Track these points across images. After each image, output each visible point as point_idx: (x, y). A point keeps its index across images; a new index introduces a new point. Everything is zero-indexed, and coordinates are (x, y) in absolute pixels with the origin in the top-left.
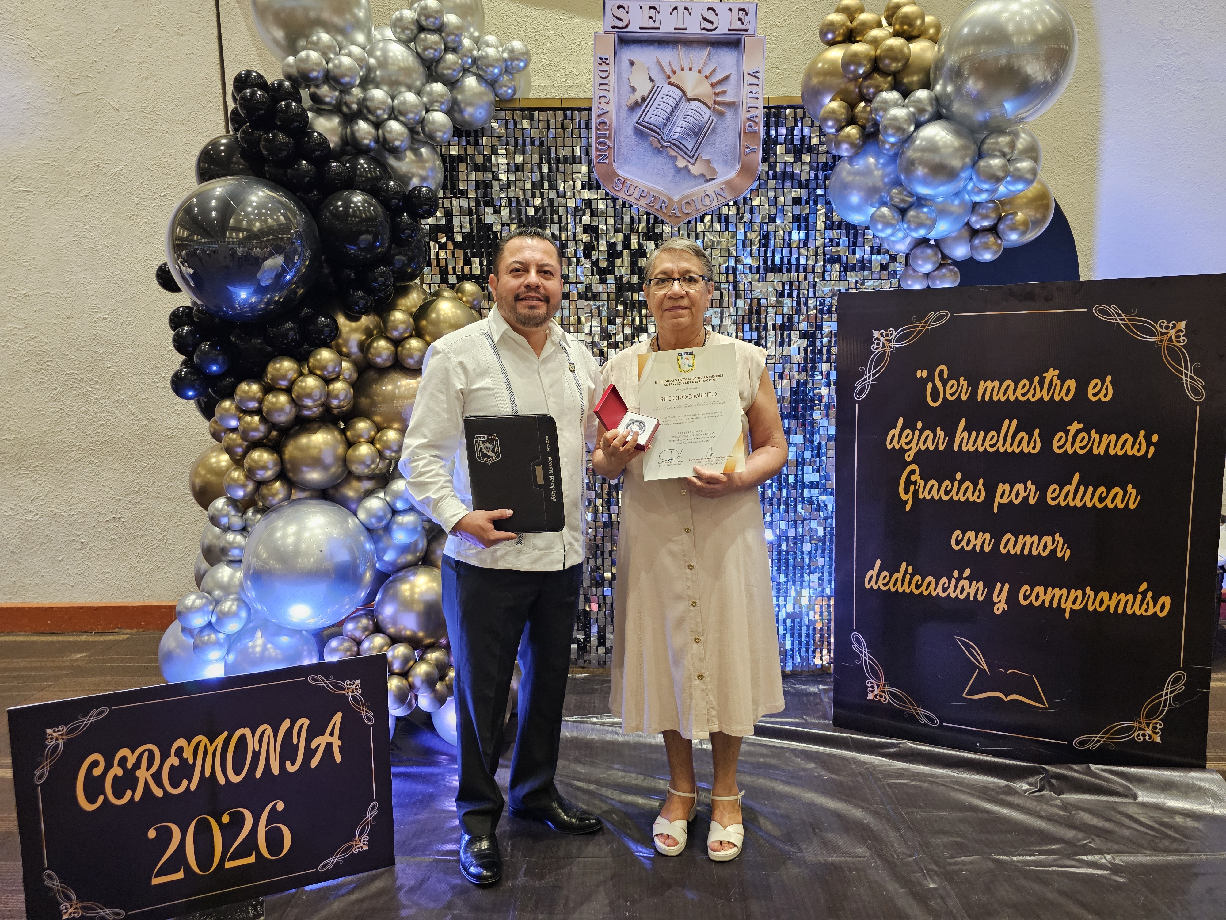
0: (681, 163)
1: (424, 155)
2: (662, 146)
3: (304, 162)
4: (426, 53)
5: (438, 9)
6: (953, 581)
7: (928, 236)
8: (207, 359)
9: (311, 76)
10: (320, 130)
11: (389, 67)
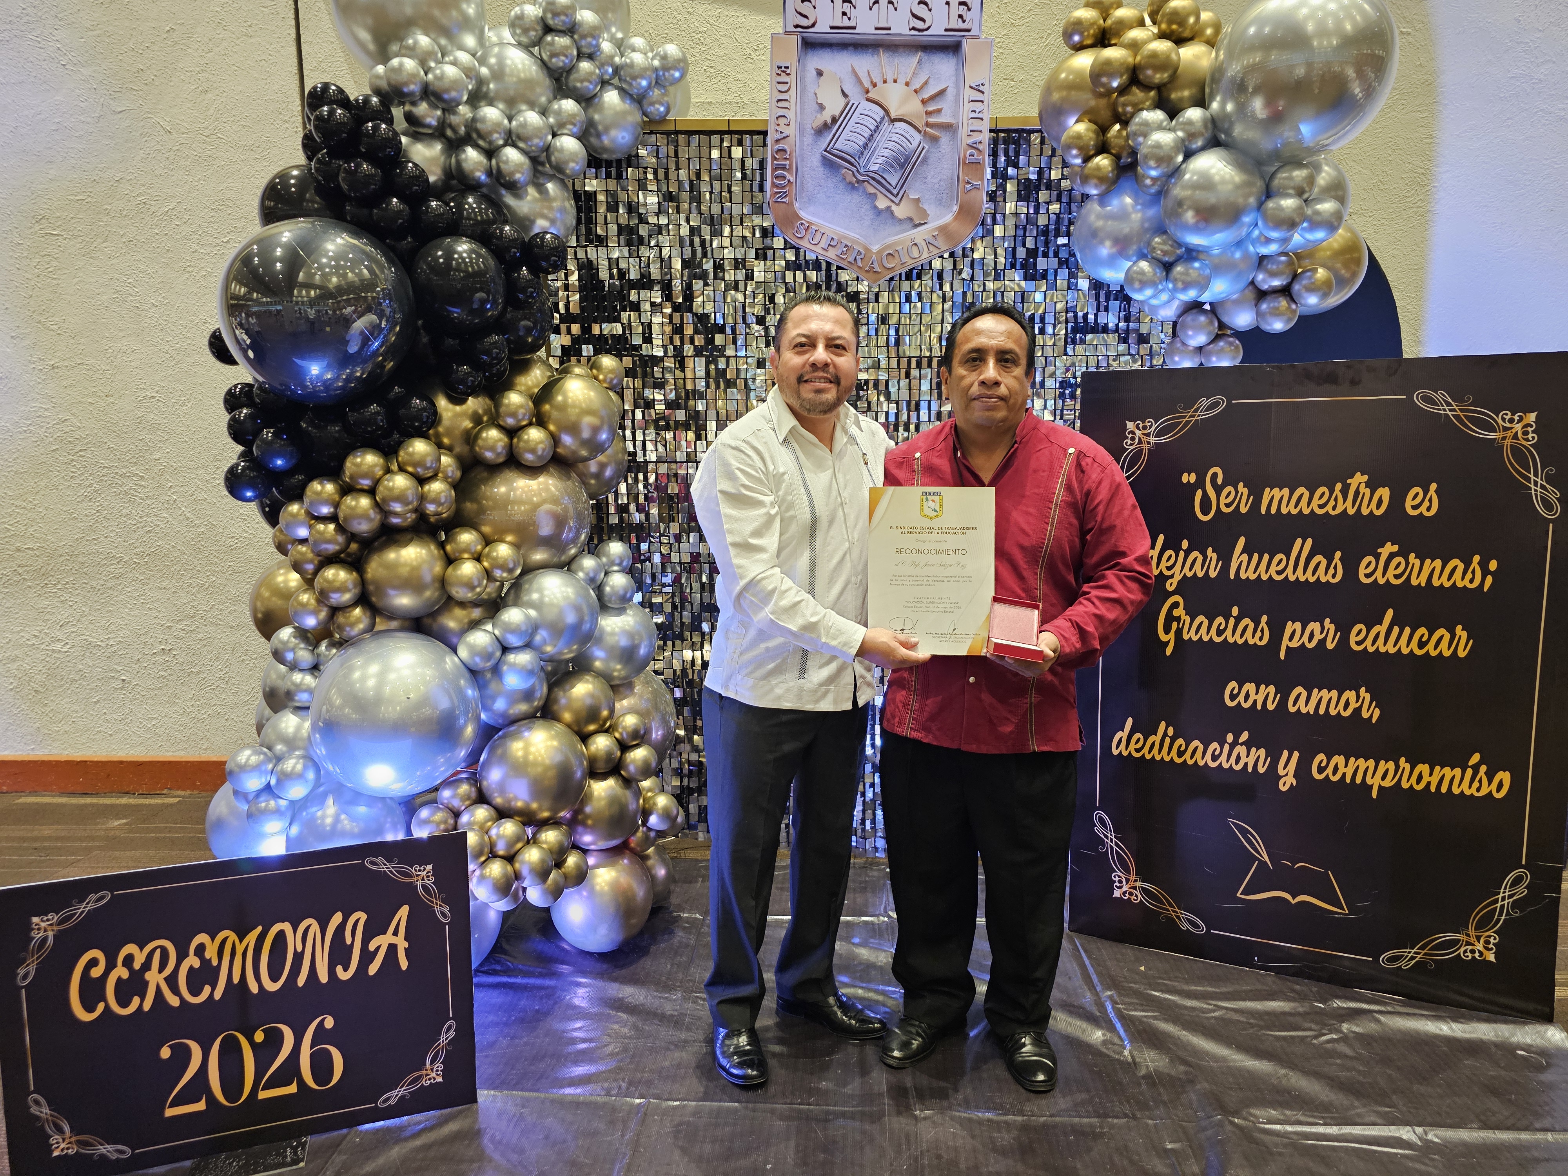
0: (882, 203)
1: (551, 191)
2: (858, 181)
3: (395, 200)
4: (554, 60)
5: (569, 3)
6: (1227, 747)
7: (1201, 299)
8: (270, 450)
9: (406, 90)
10: (417, 159)
11: (506, 78)
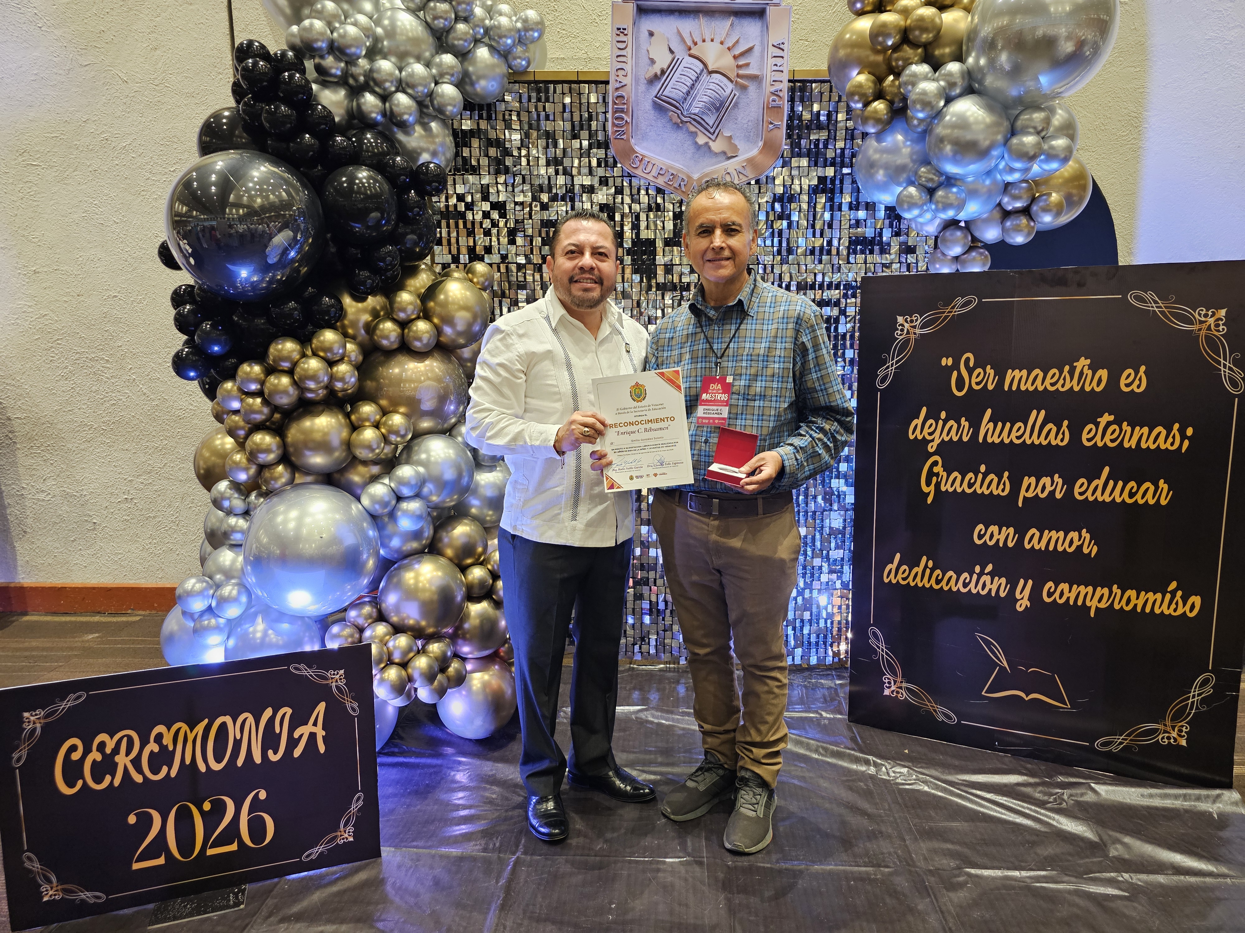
0: (701, 140)
1: (434, 129)
2: (682, 122)
3: (307, 136)
4: (436, 22)
6: (975, 577)
7: (958, 218)
8: (208, 339)
9: (315, 45)
10: (325, 102)
11: (398, 37)
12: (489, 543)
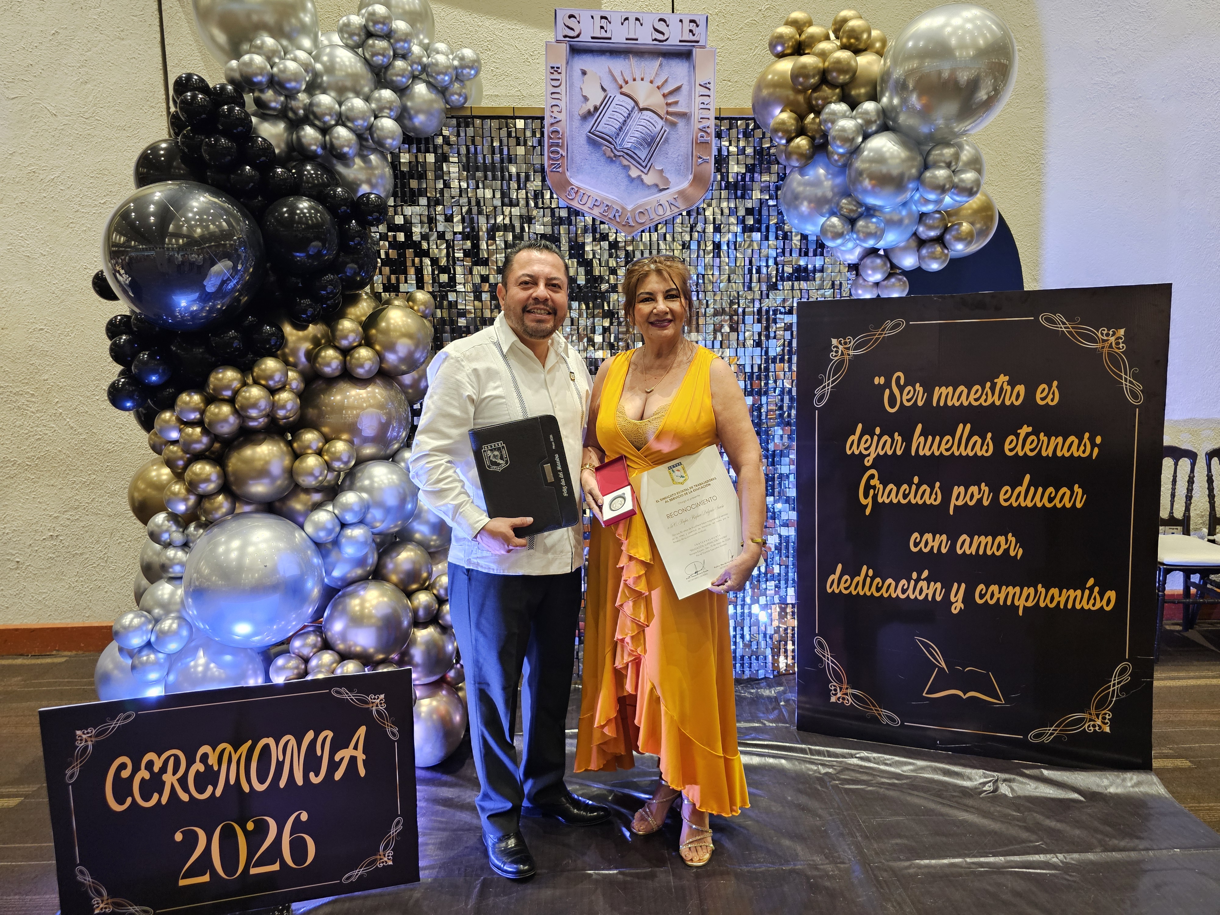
0: (634, 173)
1: (374, 162)
2: (615, 156)
3: (248, 167)
4: (374, 59)
5: (386, 15)
6: (912, 583)
7: (878, 246)
8: (146, 369)
9: (255, 79)
10: (265, 135)
11: (337, 72)
12: (434, 569)
